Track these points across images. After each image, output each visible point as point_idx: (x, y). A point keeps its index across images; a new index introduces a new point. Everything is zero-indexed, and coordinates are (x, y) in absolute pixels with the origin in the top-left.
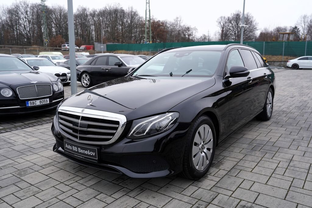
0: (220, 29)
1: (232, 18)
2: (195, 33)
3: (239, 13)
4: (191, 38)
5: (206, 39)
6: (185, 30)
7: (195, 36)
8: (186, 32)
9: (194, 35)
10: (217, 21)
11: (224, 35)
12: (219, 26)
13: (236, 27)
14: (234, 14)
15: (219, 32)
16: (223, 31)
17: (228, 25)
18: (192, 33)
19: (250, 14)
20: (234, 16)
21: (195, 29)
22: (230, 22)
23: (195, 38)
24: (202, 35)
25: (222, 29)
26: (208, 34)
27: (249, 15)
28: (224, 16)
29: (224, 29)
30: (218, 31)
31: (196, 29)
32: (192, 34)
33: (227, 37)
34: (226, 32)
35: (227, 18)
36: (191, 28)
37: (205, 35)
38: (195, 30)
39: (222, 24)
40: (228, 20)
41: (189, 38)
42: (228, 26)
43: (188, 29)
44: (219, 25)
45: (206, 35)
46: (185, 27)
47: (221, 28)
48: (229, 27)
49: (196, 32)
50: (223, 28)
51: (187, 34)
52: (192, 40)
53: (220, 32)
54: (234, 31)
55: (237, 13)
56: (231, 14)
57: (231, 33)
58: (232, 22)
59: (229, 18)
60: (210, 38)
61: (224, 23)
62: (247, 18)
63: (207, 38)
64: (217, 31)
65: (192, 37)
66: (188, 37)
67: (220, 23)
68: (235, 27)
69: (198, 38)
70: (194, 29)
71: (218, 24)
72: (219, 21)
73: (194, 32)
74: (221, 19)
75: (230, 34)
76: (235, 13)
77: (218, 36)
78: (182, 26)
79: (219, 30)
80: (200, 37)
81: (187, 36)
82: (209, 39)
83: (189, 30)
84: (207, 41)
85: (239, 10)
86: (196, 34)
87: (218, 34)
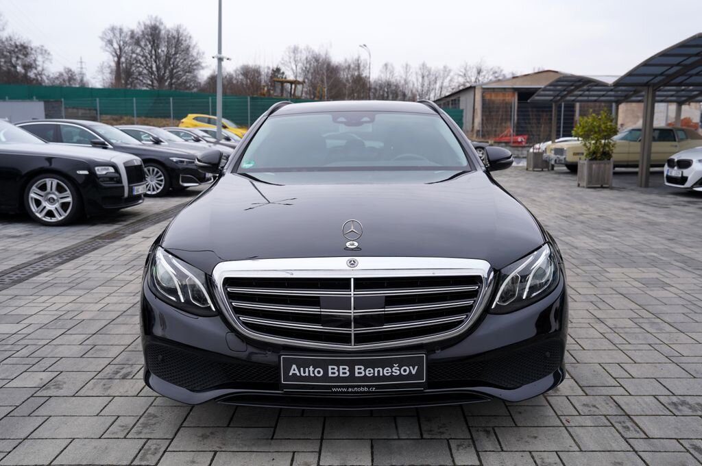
0: (111, 57)
1: (141, 33)
2: (43, 62)
3: (158, 24)
4: (31, 74)
5: (75, 80)
6: (13, 51)
7: (43, 70)
8: (18, 58)
9: (39, 68)
10: (102, 39)
11: (123, 75)
12: (107, 51)
13: (151, 57)
14: (145, 25)
15: (110, 67)
16: (118, 63)
17: (132, 50)
18: (35, 60)
19: (185, 30)
20: (145, 29)
21: (44, 52)
22: (137, 43)
23: (44, 77)
24: (62, 70)
25: (116, 59)
26: (82, 68)
27: (181, 31)
28: (119, 27)
29: (123, 59)
30: (108, 63)
31: (46, 51)
32: (34, 65)
33: (130, 80)
34: (126, 66)
35: (129, 33)
36: (32, 49)
37: (70, 70)
38: (42, 54)
39: (116, 46)
40: (132, 36)
41: (25, 75)
42: (133, 52)
43: (23, 49)
44: (107, 48)
45: (73, 70)
46: (13, 44)
47: (113, 55)
48: (134, 56)
49: (47, 59)
50: (119, 57)
51: (19, 62)
52: (37, 80)
53: (113, 64)
54: (147, 64)
55: (153, 23)
56: (139, 23)
57: (141, 69)
58: (142, 44)
59: (132, 32)
60: (85, 79)
61: (122, 43)
62: (178, 38)
63: (78, 78)
64: (106, 64)
65: (35, 73)
66: (23, 71)
67: (110, 42)
68: (149, 56)
69: (51, 76)
70: (38, 50)
71: (106, 45)
72: (109, 38)
73: (40, 59)
74: (111, 35)
75: (137, 74)
76: (148, 23)
77: (108, 75)
78: (4, 39)
79: (111, 61)
80: (58, 74)
81: (19, 69)
82: (82, 80)
83: (27, 54)
84: (77, 86)
85: (156, 17)
86: (45, 66)
87: (109, 71)
